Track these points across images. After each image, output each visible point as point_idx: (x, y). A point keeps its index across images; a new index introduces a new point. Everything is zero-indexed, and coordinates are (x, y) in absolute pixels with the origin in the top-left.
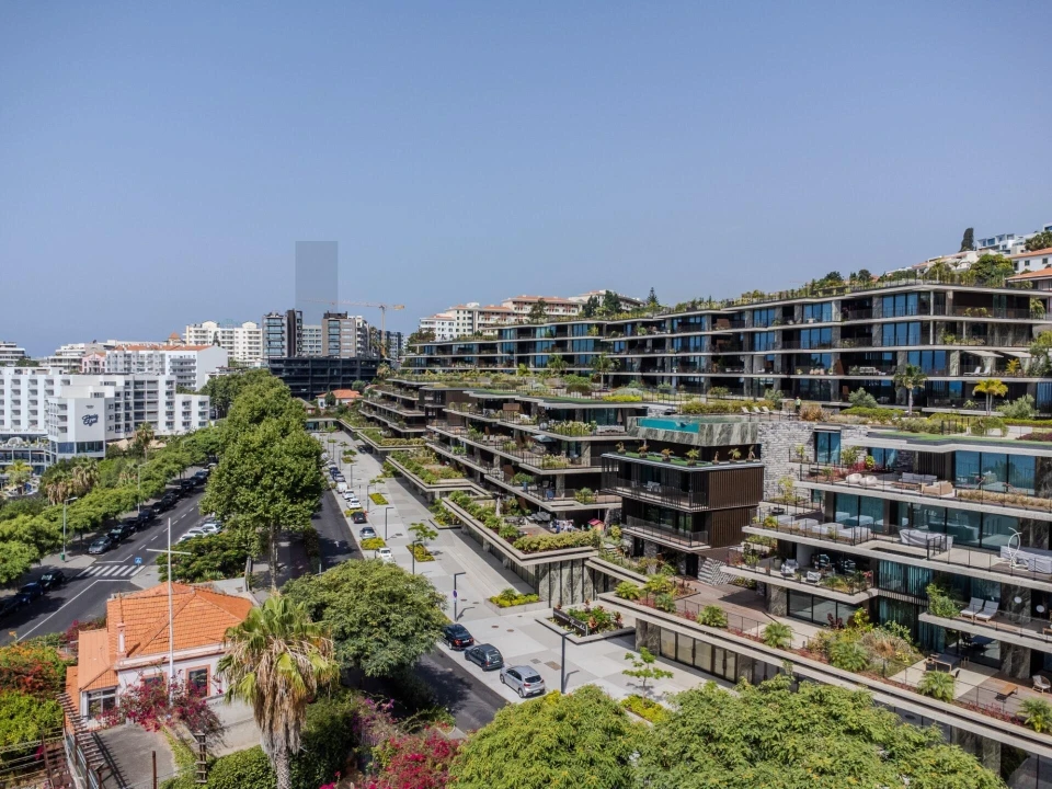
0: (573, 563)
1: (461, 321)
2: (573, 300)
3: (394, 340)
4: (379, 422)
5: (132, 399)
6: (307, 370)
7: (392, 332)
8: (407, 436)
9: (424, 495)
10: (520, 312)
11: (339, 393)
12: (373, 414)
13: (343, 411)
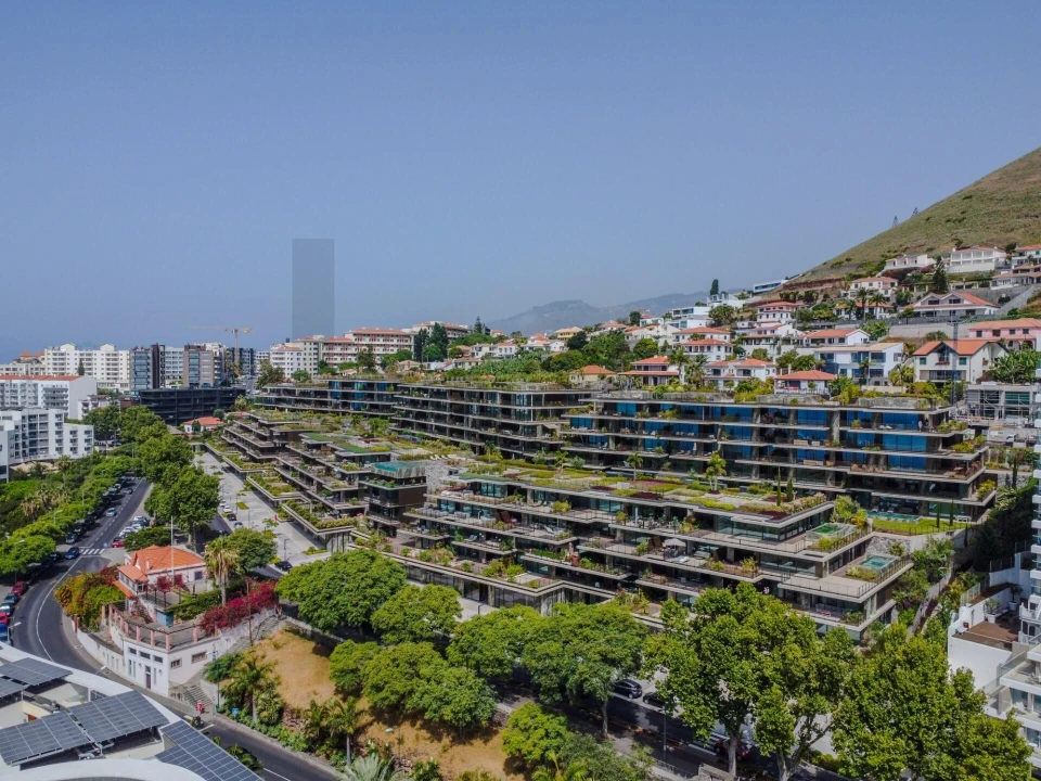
0: (344, 533)
1: (308, 351)
2: (406, 331)
3: (247, 356)
4: (238, 448)
5: (27, 431)
6: (173, 400)
7: (245, 348)
8: (261, 461)
9: (272, 502)
10: (360, 342)
11: (202, 420)
12: (234, 441)
13: (207, 435)
